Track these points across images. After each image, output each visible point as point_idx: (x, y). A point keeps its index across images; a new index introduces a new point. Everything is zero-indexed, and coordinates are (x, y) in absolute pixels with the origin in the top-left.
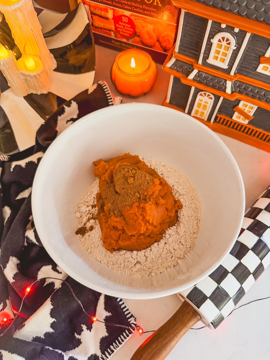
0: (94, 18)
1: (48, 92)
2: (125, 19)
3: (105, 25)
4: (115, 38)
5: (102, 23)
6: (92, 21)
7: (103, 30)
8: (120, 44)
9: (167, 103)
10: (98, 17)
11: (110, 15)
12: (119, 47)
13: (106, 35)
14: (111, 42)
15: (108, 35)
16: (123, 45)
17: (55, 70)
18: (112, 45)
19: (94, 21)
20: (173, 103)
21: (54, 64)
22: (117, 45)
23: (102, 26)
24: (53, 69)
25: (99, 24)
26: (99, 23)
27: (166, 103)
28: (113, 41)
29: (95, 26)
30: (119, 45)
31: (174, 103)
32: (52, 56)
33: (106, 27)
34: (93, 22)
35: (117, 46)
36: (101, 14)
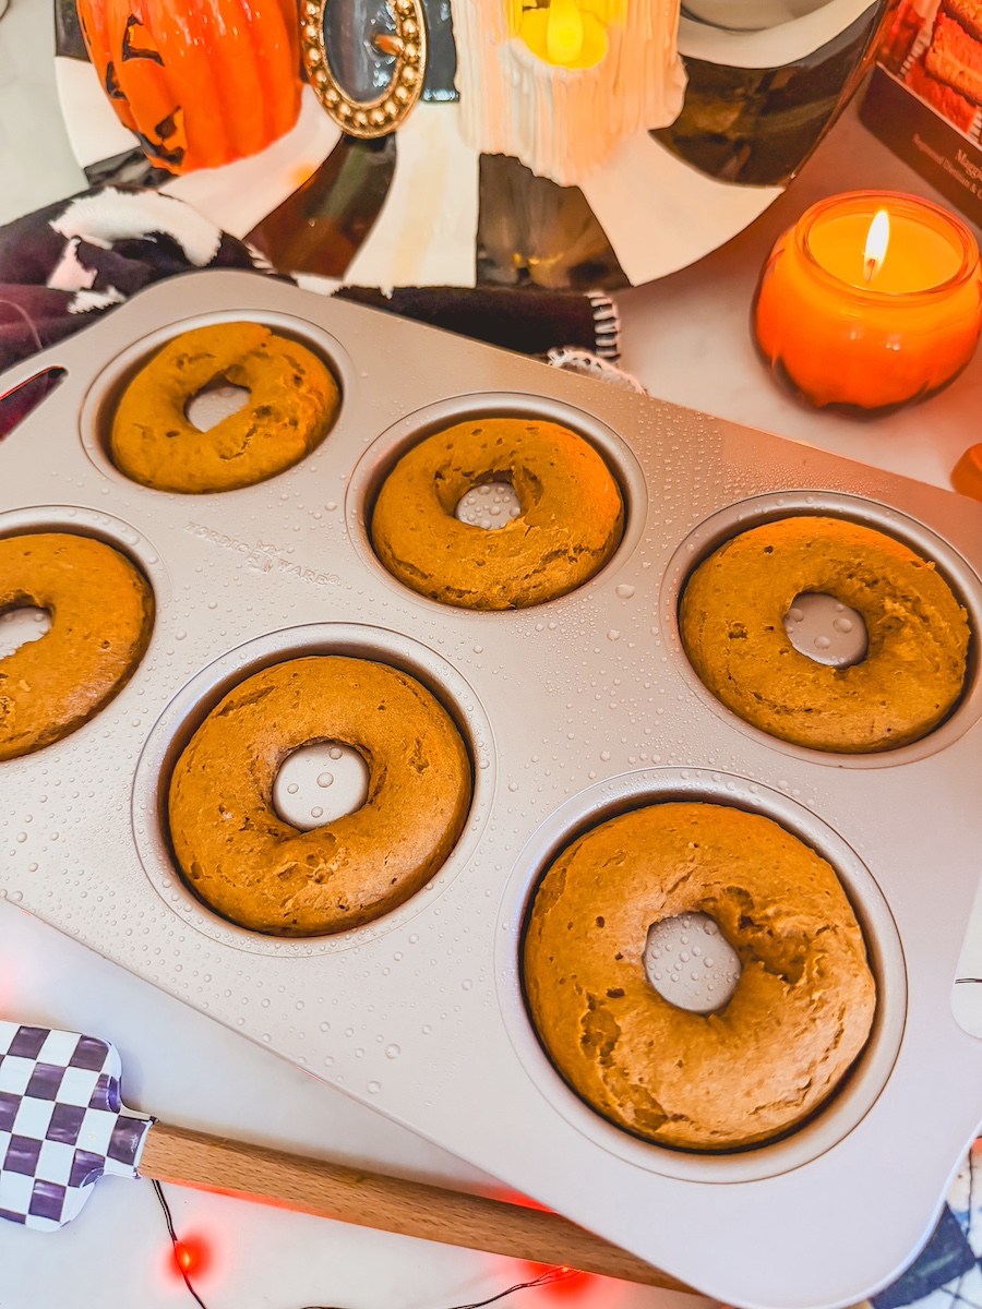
0: (941, 29)
1: (573, 182)
3: (969, 71)
4: (975, 143)
5: (961, 60)
6: (927, 42)
7: (949, 90)
10: (960, 32)
12: (974, 188)
13: (951, 118)
14: (952, 156)
15: (957, 123)
17: (657, 134)
18: (951, 170)
19: (935, 43)
21: (668, 107)
22: (968, 177)
23: (955, 75)
24: (655, 126)
25: (945, 63)
26: (950, 57)
28: (961, 157)
29: (929, 65)
32: (682, 79)
33: (965, 84)
34: (931, 49)
35: (966, 183)
36: (975, 18)
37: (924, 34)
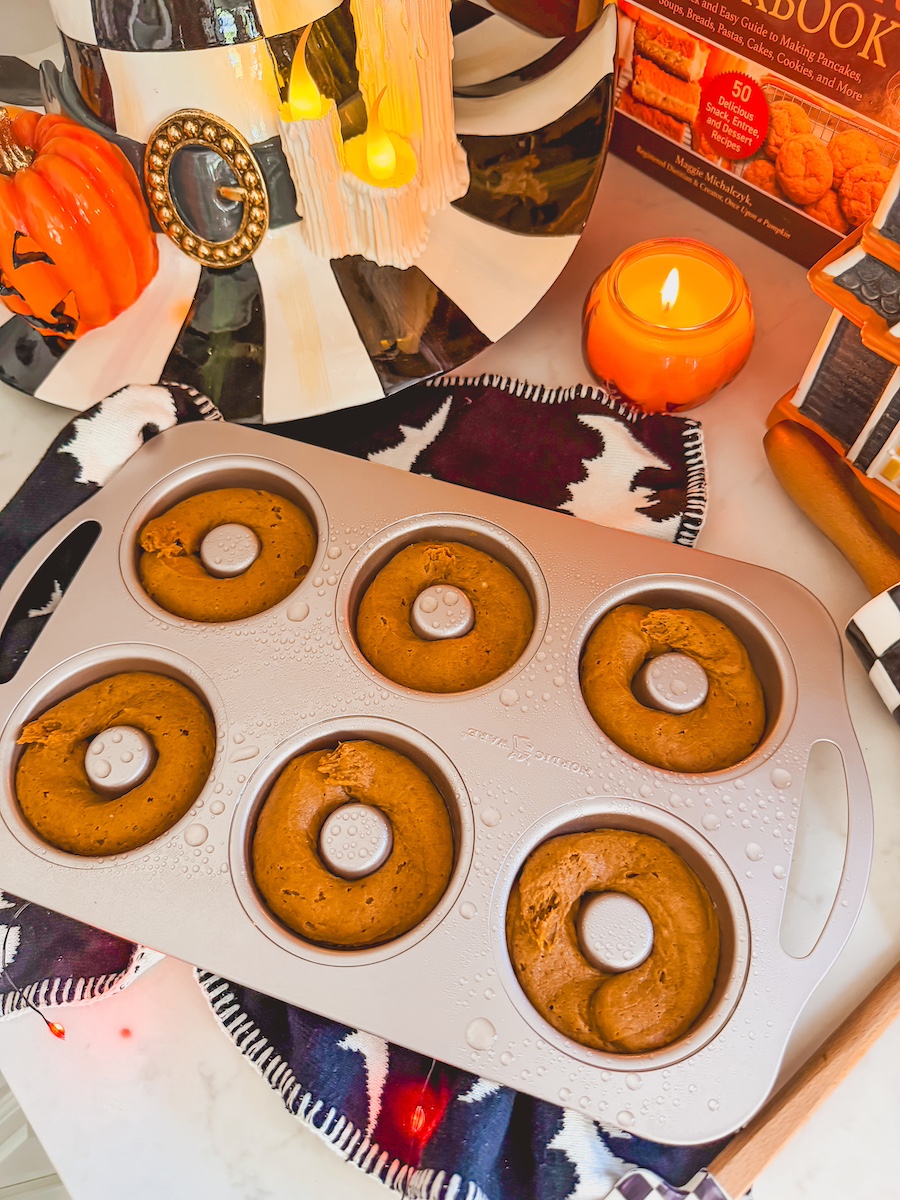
0: (639, 67)
1: (411, 263)
2: (741, 92)
3: (670, 97)
4: (688, 149)
5: (662, 90)
6: (630, 77)
7: (658, 112)
8: (700, 174)
9: (794, 407)
10: (656, 69)
11: (696, 68)
12: (696, 183)
13: (664, 132)
14: (672, 161)
15: (670, 136)
16: (710, 178)
17: (457, 203)
18: (673, 169)
19: (637, 77)
20: (816, 414)
21: (459, 183)
22: (689, 175)
23: (659, 101)
24: (454, 198)
25: (649, 92)
26: (651, 87)
27: (791, 404)
28: (680, 161)
29: (636, 94)
30: (697, 177)
31: (819, 413)
32: (463, 155)
33: (670, 108)
34: (635, 82)
35: (690, 180)
36: (666, 58)
37: (626, 71)
